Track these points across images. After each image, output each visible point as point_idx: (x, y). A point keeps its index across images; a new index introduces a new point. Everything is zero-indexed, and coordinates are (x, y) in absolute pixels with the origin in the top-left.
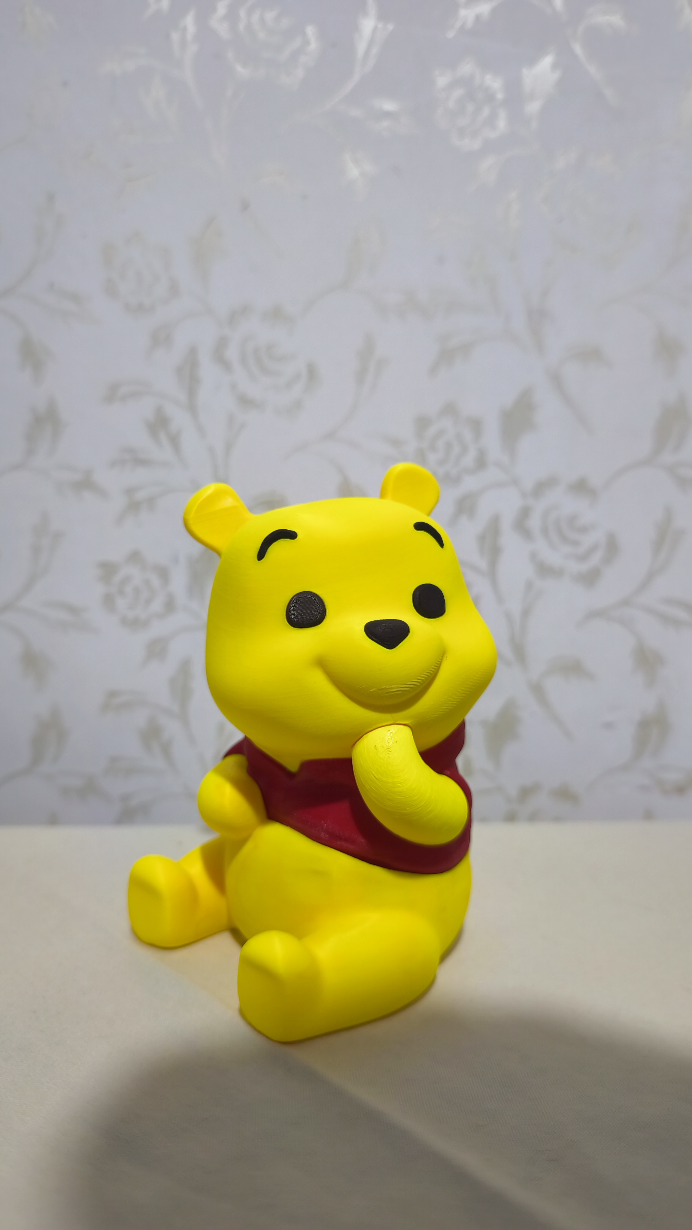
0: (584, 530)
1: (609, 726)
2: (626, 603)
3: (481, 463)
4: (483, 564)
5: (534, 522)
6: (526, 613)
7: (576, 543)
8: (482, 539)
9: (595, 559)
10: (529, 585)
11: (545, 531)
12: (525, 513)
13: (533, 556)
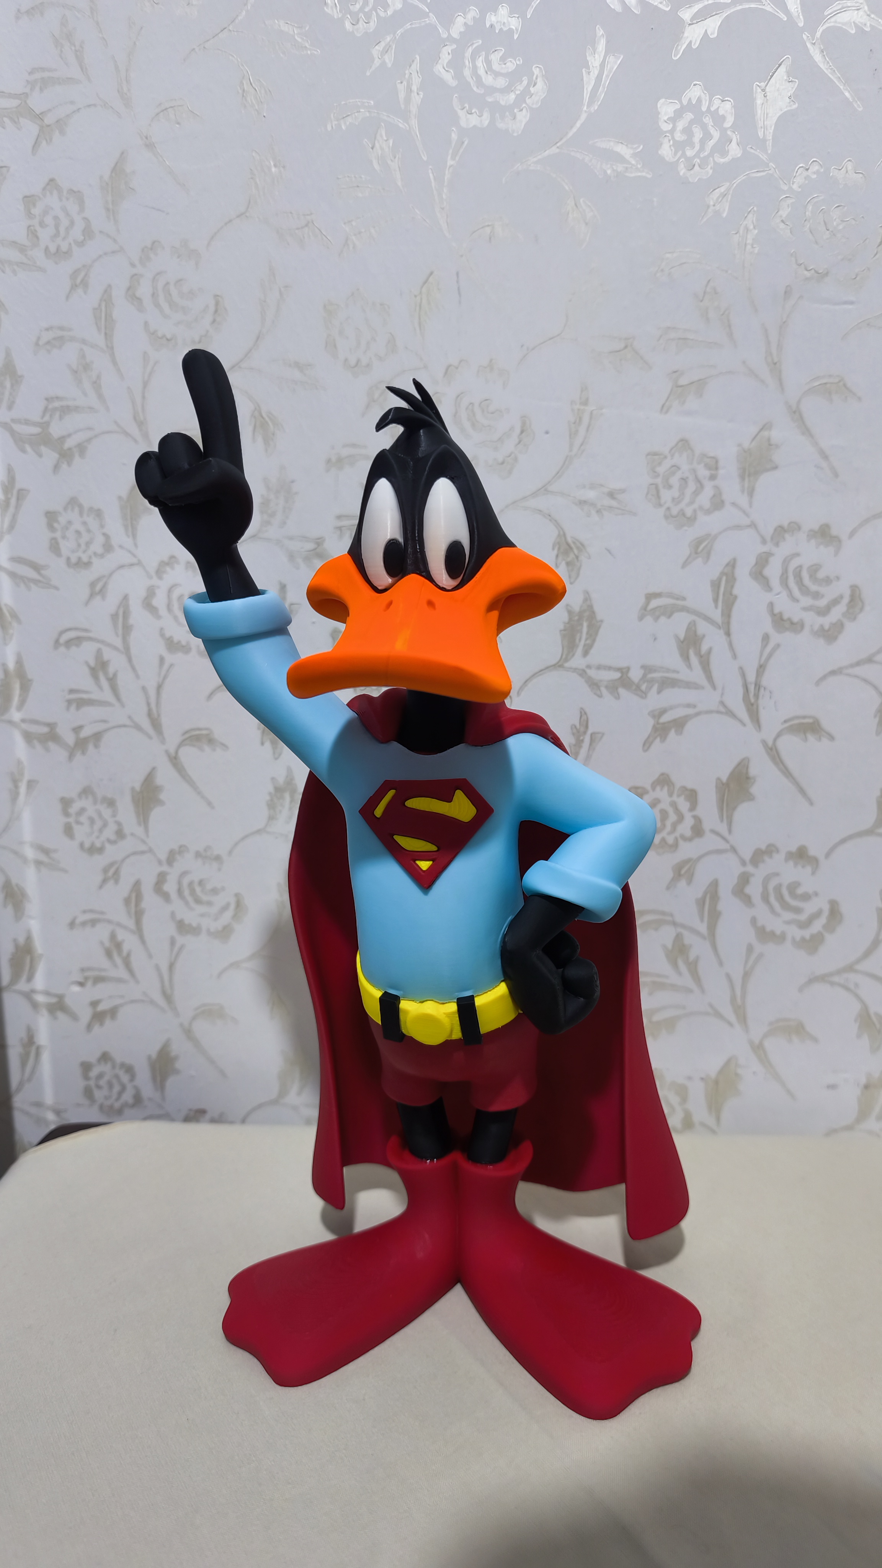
0: (806, 897)
1: (832, 1087)
2: (850, 968)
3: (698, 831)
4: (703, 928)
5: (754, 889)
6: (746, 975)
7: (798, 910)
8: (701, 903)
9: (817, 926)
10: (750, 949)
11: (765, 898)
12: (745, 879)
13: (754, 921)
